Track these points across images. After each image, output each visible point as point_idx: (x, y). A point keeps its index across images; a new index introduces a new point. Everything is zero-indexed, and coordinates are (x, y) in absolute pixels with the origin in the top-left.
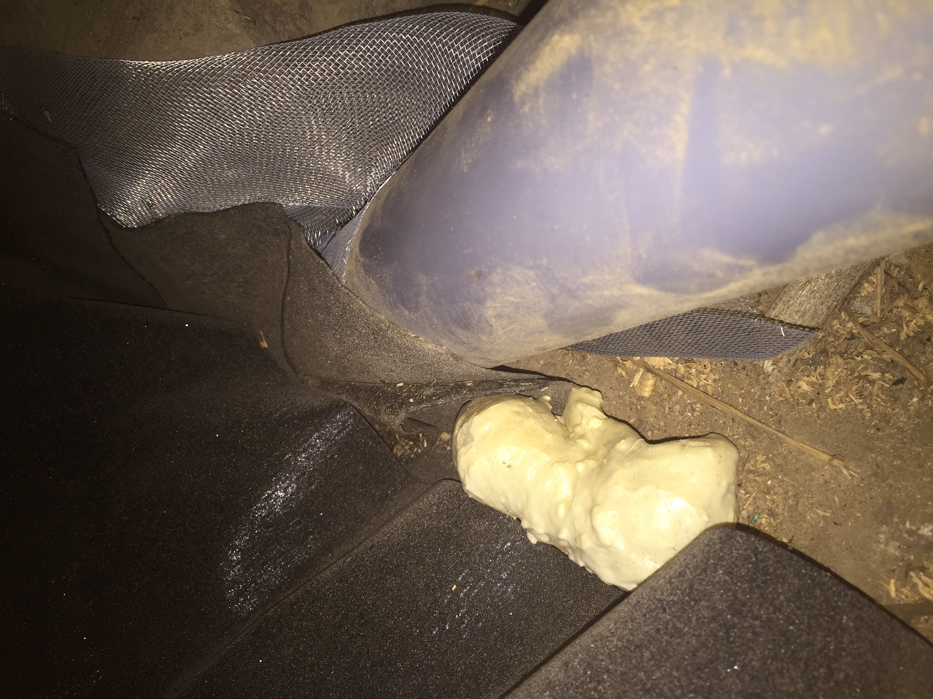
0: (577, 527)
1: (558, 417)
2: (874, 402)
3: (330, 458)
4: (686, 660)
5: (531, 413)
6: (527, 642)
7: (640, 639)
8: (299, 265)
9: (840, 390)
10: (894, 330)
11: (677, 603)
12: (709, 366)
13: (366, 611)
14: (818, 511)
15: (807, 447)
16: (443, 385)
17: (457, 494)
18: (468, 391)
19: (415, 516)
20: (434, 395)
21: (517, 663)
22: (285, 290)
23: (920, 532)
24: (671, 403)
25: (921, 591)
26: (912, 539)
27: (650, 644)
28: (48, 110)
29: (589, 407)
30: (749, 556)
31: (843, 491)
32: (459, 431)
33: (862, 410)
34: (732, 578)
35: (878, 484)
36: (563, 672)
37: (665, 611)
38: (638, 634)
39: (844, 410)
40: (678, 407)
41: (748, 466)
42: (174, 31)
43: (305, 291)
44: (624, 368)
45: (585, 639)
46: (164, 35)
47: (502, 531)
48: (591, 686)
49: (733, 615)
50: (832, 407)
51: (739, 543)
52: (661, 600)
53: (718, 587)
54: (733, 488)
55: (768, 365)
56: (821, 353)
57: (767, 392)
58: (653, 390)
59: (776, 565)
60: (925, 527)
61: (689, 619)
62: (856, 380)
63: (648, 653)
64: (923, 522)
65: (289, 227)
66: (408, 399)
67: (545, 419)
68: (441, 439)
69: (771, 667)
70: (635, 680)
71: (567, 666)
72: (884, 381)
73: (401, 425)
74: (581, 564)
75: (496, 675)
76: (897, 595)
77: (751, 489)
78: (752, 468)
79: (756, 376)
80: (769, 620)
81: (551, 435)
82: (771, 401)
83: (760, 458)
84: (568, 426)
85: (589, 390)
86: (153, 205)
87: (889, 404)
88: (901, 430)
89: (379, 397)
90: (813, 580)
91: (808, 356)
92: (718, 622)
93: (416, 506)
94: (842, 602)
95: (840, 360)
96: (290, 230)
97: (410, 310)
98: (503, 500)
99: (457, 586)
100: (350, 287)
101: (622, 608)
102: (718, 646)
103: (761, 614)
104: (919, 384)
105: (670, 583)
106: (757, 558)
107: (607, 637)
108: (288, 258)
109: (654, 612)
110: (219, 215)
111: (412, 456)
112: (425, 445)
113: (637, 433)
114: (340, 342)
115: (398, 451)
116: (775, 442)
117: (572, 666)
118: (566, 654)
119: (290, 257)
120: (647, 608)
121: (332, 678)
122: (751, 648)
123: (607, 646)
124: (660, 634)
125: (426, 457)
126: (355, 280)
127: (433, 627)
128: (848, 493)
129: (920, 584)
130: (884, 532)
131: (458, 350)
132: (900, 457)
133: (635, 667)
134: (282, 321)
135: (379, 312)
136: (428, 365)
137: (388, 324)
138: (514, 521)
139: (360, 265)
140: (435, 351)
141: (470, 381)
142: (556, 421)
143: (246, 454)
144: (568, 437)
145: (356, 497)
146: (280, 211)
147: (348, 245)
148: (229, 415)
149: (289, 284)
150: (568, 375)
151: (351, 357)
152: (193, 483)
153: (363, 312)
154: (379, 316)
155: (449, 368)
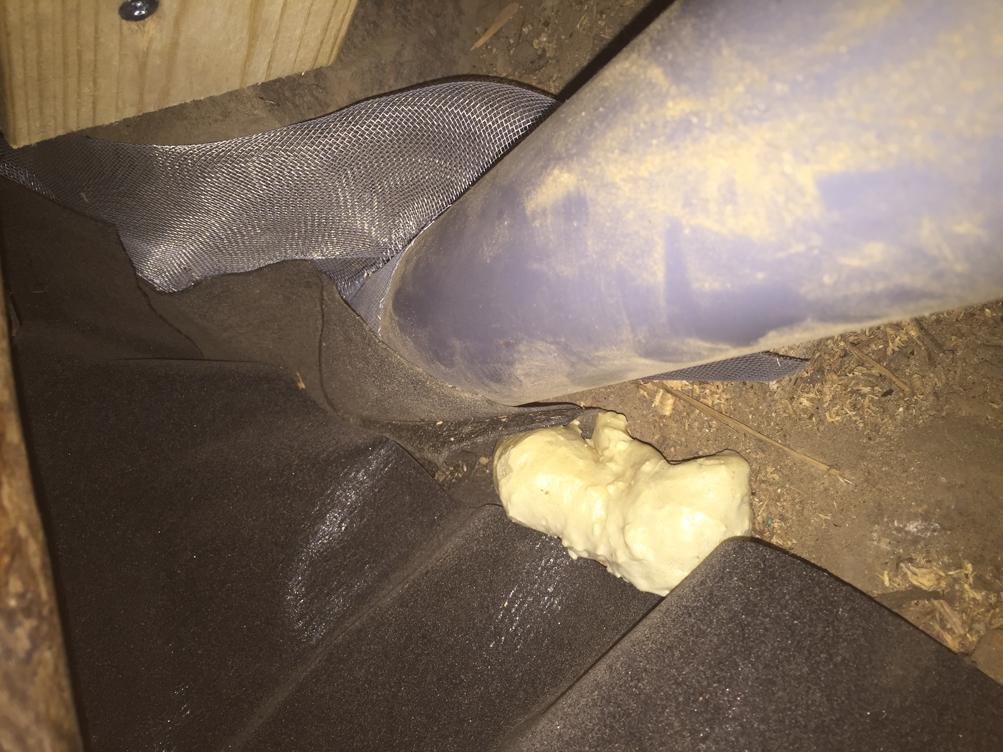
0: (612, 544)
1: (588, 440)
2: (866, 413)
3: (379, 492)
4: (710, 656)
6: (575, 647)
7: (671, 641)
8: (333, 315)
9: (836, 404)
10: (881, 347)
11: (700, 608)
12: (721, 386)
13: (428, 632)
14: (820, 515)
15: (809, 459)
16: (479, 421)
17: (500, 518)
18: (503, 427)
19: (464, 542)
20: (472, 433)
21: (568, 666)
22: (321, 338)
23: (907, 529)
24: (690, 420)
25: (910, 579)
26: (900, 535)
27: (680, 645)
28: (84, 192)
29: (615, 431)
30: (759, 563)
31: (840, 497)
33: (856, 421)
34: (744, 584)
35: (869, 489)
36: (608, 673)
37: (690, 616)
38: (669, 637)
39: (840, 423)
40: (696, 424)
41: (760, 476)
43: (341, 340)
44: (645, 389)
45: (625, 644)
46: (194, 122)
47: (546, 550)
48: (632, 684)
49: (747, 615)
50: (830, 420)
51: (749, 552)
52: (687, 607)
53: (733, 591)
54: (747, 499)
55: (773, 385)
56: (818, 371)
57: (773, 408)
58: (673, 409)
59: (781, 569)
60: (910, 524)
61: (711, 622)
62: (850, 395)
63: (678, 652)
64: (909, 520)
65: (320, 280)
66: (449, 438)
67: (576, 446)
68: (480, 463)
69: (780, 656)
70: (668, 676)
71: (611, 669)
72: (873, 394)
73: (447, 462)
74: (619, 576)
75: (550, 679)
76: (890, 584)
77: (764, 497)
78: (763, 479)
79: (762, 394)
80: (778, 616)
81: (582, 460)
82: (776, 417)
83: (770, 469)
84: (597, 448)
85: (614, 414)
86: (190, 269)
87: (879, 415)
88: (889, 438)
89: (421, 436)
90: (812, 579)
91: (806, 375)
92: (734, 622)
93: (464, 531)
94: (838, 596)
95: (835, 377)
96: (322, 283)
98: (544, 523)
99: (508, 603)
100: (387, 341)
101: (655, 616)
102: (736, 642)
103: (770, 612)
104: (904, 395)
105: (694, 591)
106: (765, 565)
107: (644, 641)
108: (322, 309)
109: (681, 617)
110: (253, 274)
111: (453, 481)
112: (465, 470)
113: (661, 454)
114: (380, 388)
115: (440, 477)
116: (781, 455)
117: (615, 669)
118: (610, 658)
119: (324, 307)
120: (675, 614)
121: (403, 694)
122: (763, 642)
123: (644, 649)
124: (687, 636)
125: (466, 481)
126: (391, 335)
127: (490, 641)
128: (844, 498)
129: (909, 573)
130: (876, 530)
131: (493, 397)
132: (888, 464)
133: (668, 665)
134: (320, 365)
135: (417, 366)
136: (465, 409)
137: (426, 377)
138: (555, 540)
139: (395, 323)
140: (471, 399)
141: (504, 418)
142: (586, 445)
143: (299, 495)
144: (598, 461)
145: (406, 525)
146: (311, 268)
147: (382, 303)
148: (279, 459)
149: (324, 332)
150: (594, 398)
151: (391, 401)
152: (253, 526)
153: (402, 365)
154: (418, 369)
155: (485, 410)
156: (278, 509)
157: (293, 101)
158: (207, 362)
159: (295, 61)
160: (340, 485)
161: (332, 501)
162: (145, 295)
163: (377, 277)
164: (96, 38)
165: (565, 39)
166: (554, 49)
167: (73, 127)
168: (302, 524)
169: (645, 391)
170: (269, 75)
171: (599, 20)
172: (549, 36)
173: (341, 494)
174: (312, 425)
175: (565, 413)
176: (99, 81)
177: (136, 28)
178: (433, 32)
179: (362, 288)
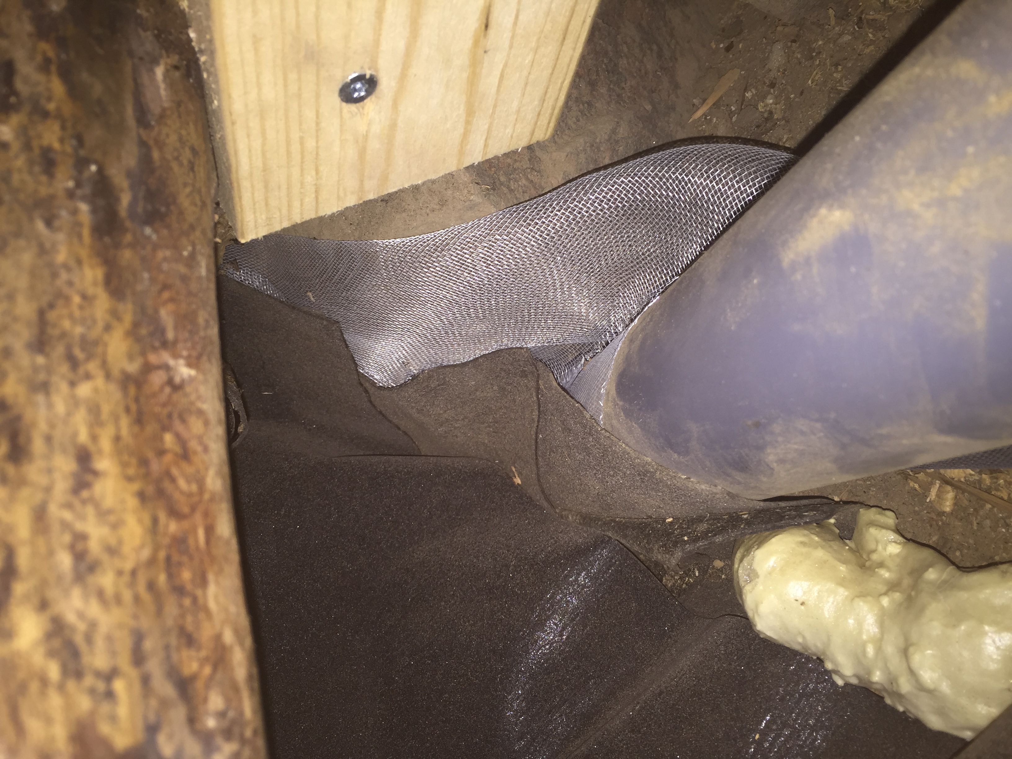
0: (892, 668)
1: (847, 541)
3: (602, 597)
5: (817, 542)
8: (550, 405)
16: (716, 518)
17: (744, 632)
18: (746, 524)
19: (702, 658)
20: (708, 531)
22: (537, 429)
24: (979, 518)
28: (310, 291)
29: (884, 531)
32: (739, 567)
40: (988, 522)
42: (421, 209)
43: (558, 431)
44: (916, 481)
46: (412, 213)
47: (802, 672)
58: (955, 504)
65: (536, 368)
66: (682, 537)
67: (835, 548)
68: (713, 567)
73: (678, 565)
74: (901, 709)
81: (845, 566)
84: (861, 551)
85: (879, 509)
86: (408, 363)
89: (649, 535)
93: (701, 646)
96: (538, 371)
97: (679, 454)
98: (800, 640)
99: (760, 735)
100: (610, 429)
108: (538, 398)
110: (469, 365)
111: (684, 586)
112: (697, 574)
113: (946, 559)
114: (602, 482)
115: (668, 581)
119: (540, 396)
125: (699, 587)
126: (614, 422)
131: (734, 489)
134: (537, 459)
135: (645, 455)
136: (701, 503)
137: (656, 467)
138: (814, 661)
139: (619, 408)
140: (708, 491)
141: (746, 514)
142: (847, 548)
143: (518, 598)
144: (864, 566)
145: (633, 636)
146: (526, 355)
147: (603, 387)
148: (496, 559)
149: (540, 423)
150: (850, 492)
151: (615, 495)
152: (470, 631)
153: (627, 454)
154: (646, 459)
155: (724, 505)
156: (495, 614)
157: (508, 185)
158: (424, 457)
159: (512, 137)
160: (560, 589)
161: (552, 606)
162: (366, 391)
163: (597, 362)
164: (318, 124)
165: (794, 98)
166: (782, 110)
167: (298, 219)
168: (520, 631)
169: (915, 483)
170: (486, 154)
171: (834, 72)
172: (776, 97)
173: (561, 598)
174: (529, 523)
175: (820, 508)
176: (321, 168)
177: (356, 110)
178: (649, 107)
179: (580, 375)
